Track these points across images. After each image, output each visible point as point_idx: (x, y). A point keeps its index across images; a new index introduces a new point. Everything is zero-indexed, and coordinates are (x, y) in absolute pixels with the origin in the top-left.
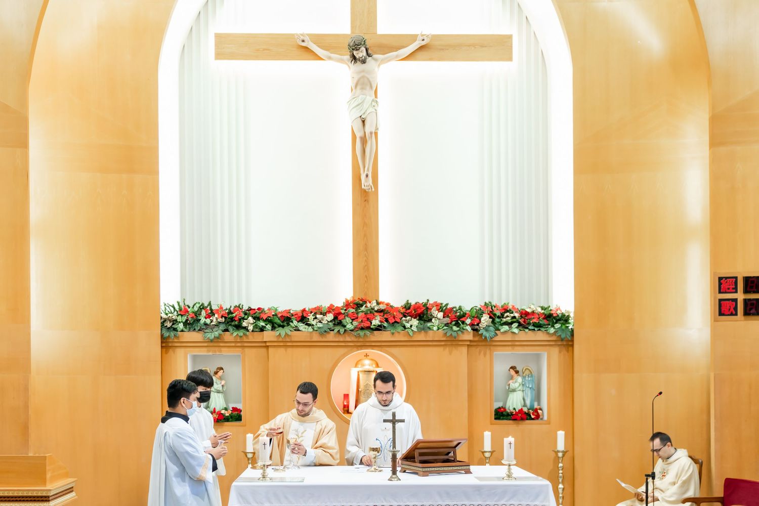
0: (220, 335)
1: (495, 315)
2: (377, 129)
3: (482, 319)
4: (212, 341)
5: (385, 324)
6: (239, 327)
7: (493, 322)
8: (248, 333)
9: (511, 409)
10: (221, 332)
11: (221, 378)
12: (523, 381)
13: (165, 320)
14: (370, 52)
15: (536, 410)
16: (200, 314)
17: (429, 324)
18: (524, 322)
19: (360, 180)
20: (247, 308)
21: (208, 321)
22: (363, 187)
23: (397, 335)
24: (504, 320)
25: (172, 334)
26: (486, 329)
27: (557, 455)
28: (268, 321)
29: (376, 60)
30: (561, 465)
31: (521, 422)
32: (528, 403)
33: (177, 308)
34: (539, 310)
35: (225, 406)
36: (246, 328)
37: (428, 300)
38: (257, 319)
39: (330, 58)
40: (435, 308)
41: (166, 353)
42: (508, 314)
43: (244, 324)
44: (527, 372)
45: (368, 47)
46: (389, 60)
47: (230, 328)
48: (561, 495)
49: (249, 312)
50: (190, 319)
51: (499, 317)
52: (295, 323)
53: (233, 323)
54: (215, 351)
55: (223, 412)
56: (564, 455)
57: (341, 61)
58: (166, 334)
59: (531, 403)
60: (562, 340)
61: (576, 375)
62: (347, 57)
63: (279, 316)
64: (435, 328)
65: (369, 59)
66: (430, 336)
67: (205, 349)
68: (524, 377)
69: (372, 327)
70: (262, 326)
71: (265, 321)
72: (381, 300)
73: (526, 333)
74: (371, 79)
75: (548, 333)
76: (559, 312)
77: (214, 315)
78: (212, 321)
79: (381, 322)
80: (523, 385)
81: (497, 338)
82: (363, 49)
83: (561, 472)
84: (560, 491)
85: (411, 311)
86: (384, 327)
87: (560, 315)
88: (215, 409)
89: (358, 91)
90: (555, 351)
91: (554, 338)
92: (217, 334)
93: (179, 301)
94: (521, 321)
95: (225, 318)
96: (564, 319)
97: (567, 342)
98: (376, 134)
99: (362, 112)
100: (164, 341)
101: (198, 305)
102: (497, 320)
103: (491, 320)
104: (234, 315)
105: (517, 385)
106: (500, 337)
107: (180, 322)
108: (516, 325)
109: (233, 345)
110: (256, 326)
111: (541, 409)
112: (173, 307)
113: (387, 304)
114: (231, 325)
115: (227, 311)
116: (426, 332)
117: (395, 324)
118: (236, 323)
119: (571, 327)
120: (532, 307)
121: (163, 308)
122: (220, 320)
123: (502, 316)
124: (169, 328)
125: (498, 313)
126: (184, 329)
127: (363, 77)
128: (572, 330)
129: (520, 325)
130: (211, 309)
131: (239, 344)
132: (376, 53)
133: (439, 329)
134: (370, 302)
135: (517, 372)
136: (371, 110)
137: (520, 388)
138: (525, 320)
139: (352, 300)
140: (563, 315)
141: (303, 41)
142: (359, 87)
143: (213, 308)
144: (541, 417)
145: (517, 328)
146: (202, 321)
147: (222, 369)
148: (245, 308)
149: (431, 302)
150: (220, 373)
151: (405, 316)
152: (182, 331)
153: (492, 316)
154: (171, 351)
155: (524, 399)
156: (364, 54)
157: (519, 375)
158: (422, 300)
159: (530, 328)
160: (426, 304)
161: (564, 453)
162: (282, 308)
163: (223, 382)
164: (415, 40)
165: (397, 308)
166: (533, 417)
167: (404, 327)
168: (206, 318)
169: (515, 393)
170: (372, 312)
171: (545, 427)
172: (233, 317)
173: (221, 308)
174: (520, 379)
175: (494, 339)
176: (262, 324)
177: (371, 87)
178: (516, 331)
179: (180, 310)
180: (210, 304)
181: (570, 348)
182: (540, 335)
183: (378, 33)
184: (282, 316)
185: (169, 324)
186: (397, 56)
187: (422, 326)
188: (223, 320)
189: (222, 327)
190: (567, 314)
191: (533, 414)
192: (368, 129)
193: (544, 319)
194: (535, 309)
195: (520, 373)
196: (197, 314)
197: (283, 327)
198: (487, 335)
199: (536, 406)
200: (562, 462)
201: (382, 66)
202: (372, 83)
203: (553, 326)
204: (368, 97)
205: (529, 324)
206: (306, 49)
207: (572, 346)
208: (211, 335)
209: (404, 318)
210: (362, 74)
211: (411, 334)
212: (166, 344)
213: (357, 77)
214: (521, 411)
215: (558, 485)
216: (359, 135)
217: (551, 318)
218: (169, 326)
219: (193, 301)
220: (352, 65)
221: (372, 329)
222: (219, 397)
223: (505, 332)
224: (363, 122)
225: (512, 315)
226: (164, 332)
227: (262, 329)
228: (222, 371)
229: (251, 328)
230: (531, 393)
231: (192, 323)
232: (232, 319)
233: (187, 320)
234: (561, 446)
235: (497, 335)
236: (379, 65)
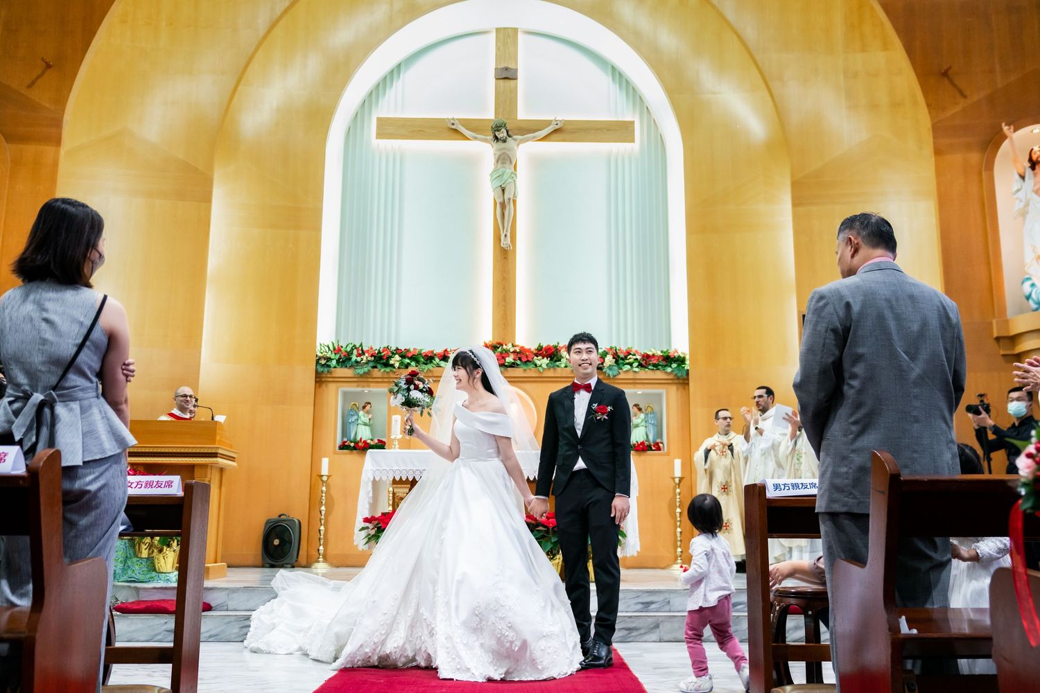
0: (369, 370)
1: (619, 356)
2: (516, 197)
3: (606, 359)
4: (361, 376)
5: (519, 362)
6: (387, 365)
7: (617, 362)
8: (394, 370)
9: (635, 442)
10: (370, 368)
11: (368, 413)
12: (645, 418)
13: (320, 358)
14: (510, 133)
15: (657, 444)
16: (352, 354)
17: (558, 363)
18: (646, 363)
19: (500, 240)
20: (394, 349)
21: (359, 359)
22: (502, 245)
23: (528, 371)
24: (627, 361)
25: (326, 369)
26: (610, 367)
27: (674, 480)
28: (414, 358)
29: (515, 140)
30: (678, 490)
31: (642, 453)
32: (651, 438)
33: (332, 349)
34: (659, 353)
35: (371, 438)
36: (392, 366)
37: (558, 343)
38: (403, 357)
39: (476, 138)
40: (564, 349)
41: (320, 387)
42: (631, 356)
43: (391, 362)
44: (649, 409)
45: (508, 129)
46: (527, 140)
47: (379, 366)
48: (678, 519)
49: (398, 351)
50: (342, 357)
51: (622, 359)
52: (437, 360)
53: (382, 362)
54: (363, 387)
55: (369, 441)
56: (680, 481)
57: (485, 141)
58: (320, 369)
59: (654, 437)
60: (678, 379)
61: (691, 409)
62: (491, 137)
63: (423, 355)
64: (563, 366)
65: (509, 139)
66: (559, 372)
67: (355, 384)
68: (647, 414)
69: (506, 364)
70: (408, 363)
71: (410, 358)
72: (517, 343)
73: (646, 372)
74: (510, 155)
75: (666, 373)
76: (676, 355)
77: (364, 354)
78: (362, 359)
79: (514, 360)
80: (646, 421)
81: (620, 377)
82: (504, 130)
83: (678, 497)
84: (678, 515)
85: (541, 352)
86: (518, 365)
87: (677, 357)
88: (361, 439)
89: (500, 165)
90: (673, 389)
91: (671, 377)
92: (366, 370)
93: (334, 342)
94: (643, 363)
95: (375, 357)
96: (681, 361)
97: (683, 380)
98: (514, 202)
99: (503, 182)
100: (318, 376)
101: (351, 346)
102: (621, 361)
103: (614, 360)
104: (383, 354)
105: (639, 421)
106: (622, 376)
107: (333, 359)
108: (636, 364)
109: (380, 380)
110: (401, 363)
111: (662, 443)
112: (328, 347)
113: (522, 348)
114: (379, 363)
115: (377, 352)
116: (555, 369)
117: (528, 363)
118: (384, 361)
119: (687, 367)
120: (653, 350)
121: (318, 348)
122: (370, 358)
123: (626, 358)
124: (323, 365)
125: (622, 356)
126: (337, 366)
127: (504, 153)
128: (688, 370)
129: (640, 365)
130: (362, 350)
131: (386, 380)
132: (516, 135)
133: (566, 367)
134: (506, 345)
135: (640, 410)
136: (510, 180)
137: (642, 424)
138: (646, 361)
139: (491, 343)
140: (679, 356)
141: (453, 124)
142: (500, 162)
143: (365, 349)
144: (662, 449)
145: (637, 367)
146: (354, 358)
147: (370, 403)
148: (393, 348)
149: (561, 345)
150: (368, 407)
151: (537, 356)
152: (335, 367)
153: (616, 357)
154: (324, 385)
155: (647, 436)
156: (505, 134)
157: (642, 412)
158: (553, 343)
159: (650, 367)
160: (556, 347)
161: (681, 479)
162: (426, 349)
163: (370, 416)
164: (550, 125)
165: (530, 349)
166: (653, 448)
167: (536, 365)
168: (357, 357)
169: (638, 428)
170: (507, 352)
171: (665, 458)
172: (382, 356)
173: (372, 348)
174: (642, 416)
175: (618, 377)
176: (407, 361)
177: (511, 162)
178: (637, 370)
179: (334, 349)
180: (361, 345)
181: (687, 386)
182: (659, 375)
183: (518, 118)
184: (426, 356)
185: (323, 362)
186: (534, 137)
187: (552, 365)
188: (373, 358)
189: (371, 364)
190: (682, 356)
191: (654, 446)
192: (506, 196)
193: (663, 360)
194: (655, 352)
195: (643, 410)
196: (349, 354)
197: (426, 364)
198: (611, 373)
199: (658, 441)
200: (679, 488)
201: (521, 146)
202: (512, 159)
203: (670, 367)
204: (508, 170)
205: (650, 364)
206: (456, 131)
207: (688, 384)
208: (361, 371)
209: (535, 358)
210: (503, 151)
211: (541, 371)
212: (320, 379)
213: (498, 153)
214: (642, 443)
215: (676, 509)
216: (498, 201)
217: (668, 359)
218: (323, 363)
219: (345, 343)
220: (494, 143)
221: (506, 366)
222: (365, 429)
223: (627, 371)
224: (503, 190)
225: (634, 357)
226: (319, 367)
227: (407, 366)
228: (369, 405)
229: (397, 365)
230: (654, 430)
231: (345, 360)
232: (381, 358)
233: (339, 359)
234: (678, 473)
235: (619, 373)
236: (518, 145)
